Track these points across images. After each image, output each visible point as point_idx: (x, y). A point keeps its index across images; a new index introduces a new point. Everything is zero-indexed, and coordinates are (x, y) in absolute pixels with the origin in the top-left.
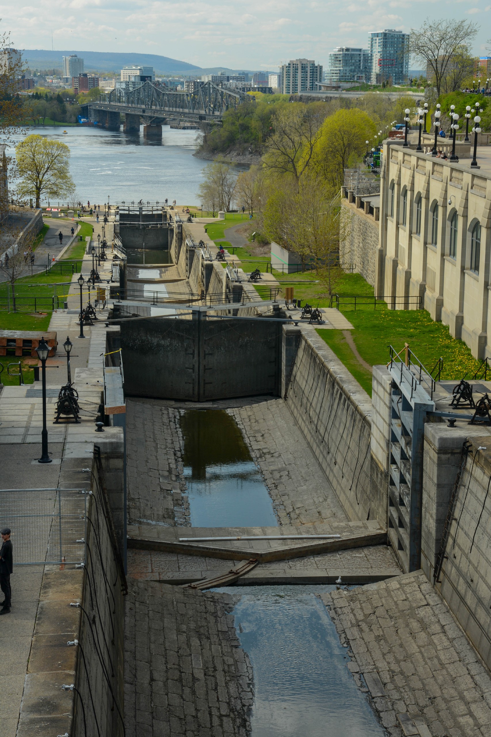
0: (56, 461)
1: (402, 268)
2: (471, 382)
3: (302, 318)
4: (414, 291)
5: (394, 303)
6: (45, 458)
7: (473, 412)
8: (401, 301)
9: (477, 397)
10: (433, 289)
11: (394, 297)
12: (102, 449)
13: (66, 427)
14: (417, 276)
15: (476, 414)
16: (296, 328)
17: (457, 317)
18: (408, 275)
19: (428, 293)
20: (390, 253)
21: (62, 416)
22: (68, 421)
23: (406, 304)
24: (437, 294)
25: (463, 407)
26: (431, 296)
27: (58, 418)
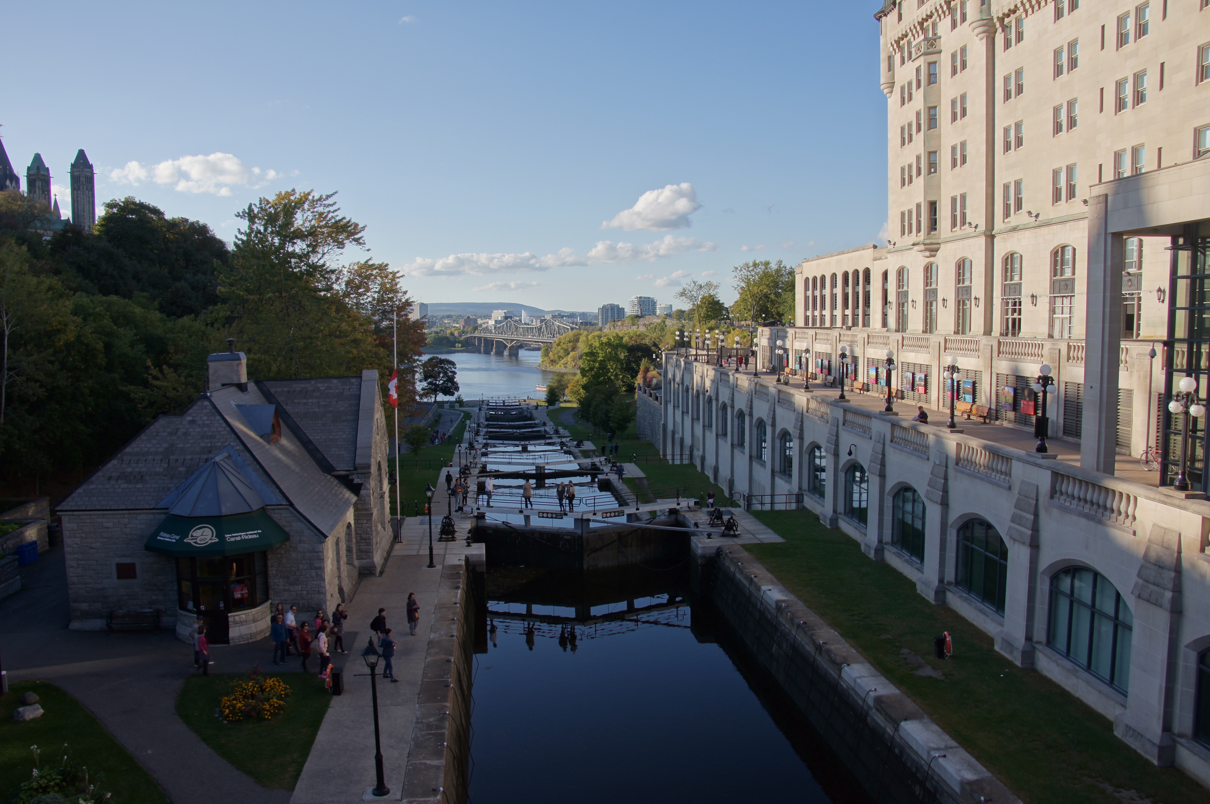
0: (439, 567)
1: (678, 436)
2: (722, 509)
3: (611, 470)
4: (687, 452)
5: (673, 459)
6: (431, 565)
7: (723, 528)
8: (677, 457)
9: (726, 518)
10: (698, 450)
11: (673, 455)
12: (470, 559)
13: (446, 545)
14: (688, 441)
15: (725, 529)
16: (607, 477)
17: (714, 467)
18: (682, 440)
19: (696, 452)
20: (670, 427)
21: (443, 536)
22: (447, 540)
23: (681, 459)
24: (701, 453)
25: (717, 526)
26: (698, 453)
27: (441, 538)
